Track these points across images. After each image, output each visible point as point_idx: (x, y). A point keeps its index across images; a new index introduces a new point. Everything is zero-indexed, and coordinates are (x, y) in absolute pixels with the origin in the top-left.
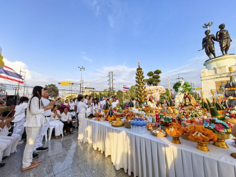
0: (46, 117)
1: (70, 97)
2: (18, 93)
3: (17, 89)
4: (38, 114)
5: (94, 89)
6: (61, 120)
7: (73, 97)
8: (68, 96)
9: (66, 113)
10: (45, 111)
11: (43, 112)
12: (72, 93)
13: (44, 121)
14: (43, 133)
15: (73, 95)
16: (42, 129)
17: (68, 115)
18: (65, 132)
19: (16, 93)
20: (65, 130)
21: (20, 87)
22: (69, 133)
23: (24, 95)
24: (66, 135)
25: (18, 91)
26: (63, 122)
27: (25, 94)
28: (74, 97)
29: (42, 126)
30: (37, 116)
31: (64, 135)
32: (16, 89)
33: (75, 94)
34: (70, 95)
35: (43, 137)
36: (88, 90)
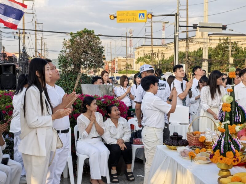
0: (58, 132)
1: (147, 56)
2: (24, 49)
3: (22, 36)
4: (42, 127)
5: (224, 28)
6: (103, 140)
7: (157, 59)
8: (142, 56)
9: (116, 121)
10: (53, 119)
11: (51, 123)
12: (152, 46)
13: (55, 144)
14: (57, 169)
15: (155, 50)
16: (53, 161)
17: (120, 127)
18: (114, 172)
19: (22, 48)
20: (114, 168)
21: (25, 31)
22: (124, 176)
23: (36, 52)
24: (117, 180)
25: (24, 43)
26: (109, 146)
27: (38, 51)
28: (160, 59)
29: (52, 154)
30: (39, 131)
31: (111, 181)
32: (19, 38)
33: (161, 49)
34: (148, 50)
35: (59, 179)
36: (206, 32)
